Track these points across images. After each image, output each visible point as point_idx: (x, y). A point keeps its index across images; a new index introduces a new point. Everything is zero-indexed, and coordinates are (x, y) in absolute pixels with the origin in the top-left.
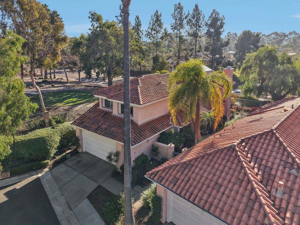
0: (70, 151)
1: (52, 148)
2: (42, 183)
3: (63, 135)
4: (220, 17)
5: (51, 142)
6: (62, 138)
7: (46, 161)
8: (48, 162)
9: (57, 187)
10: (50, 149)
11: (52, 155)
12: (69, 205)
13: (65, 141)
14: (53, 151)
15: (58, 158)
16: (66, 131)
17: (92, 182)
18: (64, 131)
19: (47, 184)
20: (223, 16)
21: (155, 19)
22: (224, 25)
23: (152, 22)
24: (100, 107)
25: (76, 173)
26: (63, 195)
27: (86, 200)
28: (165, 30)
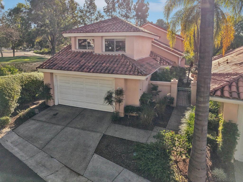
0: (35, 106)
1: (12, 99)
2: (6, 147)
3: (25, 85)
4: (145, 4)
5: (9, 91)
6: (23, 88)
7: (4, 118)
8: (7, 120)
9: (36, 148)
10: (9, 100)
11: (12, 110)
12: (71, 169)
13: (26, 95)
14: (14, 105)
15: (22, 113)
16: (27, 80)
17: (90, 132)
18: (26, 80)
19: (14, 147)
20: (148, 2)
21: (89, 2)
22: (148, 10)
23: (86, 5)
24: (73, 49)
25: (59, 127)
26: (52, 157)
27: (96, 156)
28: (99, 12)
